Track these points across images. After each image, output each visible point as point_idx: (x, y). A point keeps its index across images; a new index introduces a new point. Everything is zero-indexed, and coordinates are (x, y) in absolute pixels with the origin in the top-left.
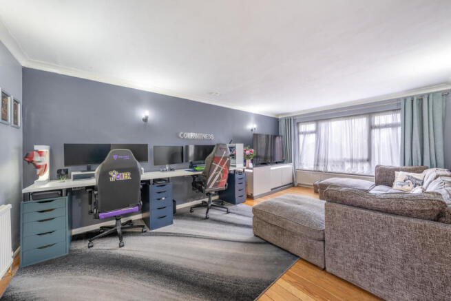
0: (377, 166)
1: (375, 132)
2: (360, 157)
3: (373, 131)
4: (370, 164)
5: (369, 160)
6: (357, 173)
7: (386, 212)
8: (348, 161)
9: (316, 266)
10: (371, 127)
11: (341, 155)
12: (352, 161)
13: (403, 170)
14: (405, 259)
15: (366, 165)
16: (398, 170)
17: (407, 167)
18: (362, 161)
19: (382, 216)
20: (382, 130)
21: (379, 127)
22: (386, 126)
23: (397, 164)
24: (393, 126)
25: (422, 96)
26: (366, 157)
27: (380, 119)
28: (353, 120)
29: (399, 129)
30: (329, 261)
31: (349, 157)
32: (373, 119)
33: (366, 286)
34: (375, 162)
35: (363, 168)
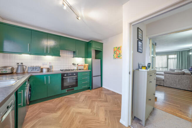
0: (170, 69)
1: (169, 60)
2: (164, 67)
4: (167, 69)
5: (167, 67)
8: (161, 68)
9: (162, 86)
11: (159, 66)
12: (162, 68)
14: (179, 81)
15: (166, 69)
16: (175, 70)
17: (178, 69)
18: (165, 68)
21: (170, 58)
22: (172, 58)
23: (175, 68)
25: (183, 51)
26: (166, 66)
30: (165, 84)
31: (161, 67)
32: (168, 56)
33: (172, 87)
34: (169, 68)
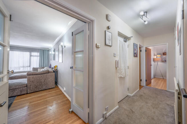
0: (33, 68)
1: (32, 57)
2: (27, 65)
3: (31, 57)
5: (30, 66)
6: (26, 71)
7: (41, 74)
9: (24, 94)
10: (31, 56)
11: (19, 65)
12: (23, 67)
13: (40, 68)
15: (29, 68)
16: (39, 68)
18: (27, 67)
19: (41, 75)
20: (34, 57)
22: (35, 56)
24: (37, 56)
25: (44, 50)
26: (29, 65)
27: (33, 54)
28: (24, 52)
29: (39, 57)
30: (28, 90)
31: (22, 65)
32: (31, 53)
35: (28, 69)
